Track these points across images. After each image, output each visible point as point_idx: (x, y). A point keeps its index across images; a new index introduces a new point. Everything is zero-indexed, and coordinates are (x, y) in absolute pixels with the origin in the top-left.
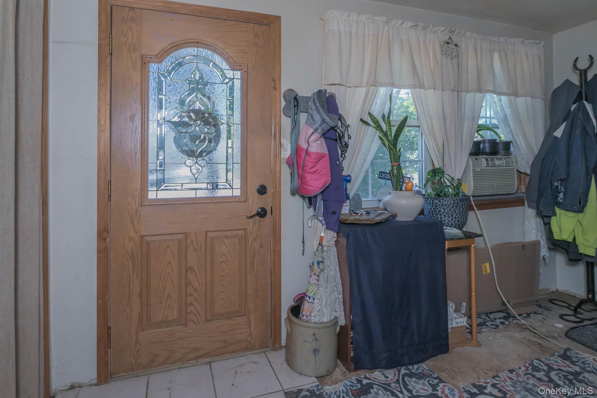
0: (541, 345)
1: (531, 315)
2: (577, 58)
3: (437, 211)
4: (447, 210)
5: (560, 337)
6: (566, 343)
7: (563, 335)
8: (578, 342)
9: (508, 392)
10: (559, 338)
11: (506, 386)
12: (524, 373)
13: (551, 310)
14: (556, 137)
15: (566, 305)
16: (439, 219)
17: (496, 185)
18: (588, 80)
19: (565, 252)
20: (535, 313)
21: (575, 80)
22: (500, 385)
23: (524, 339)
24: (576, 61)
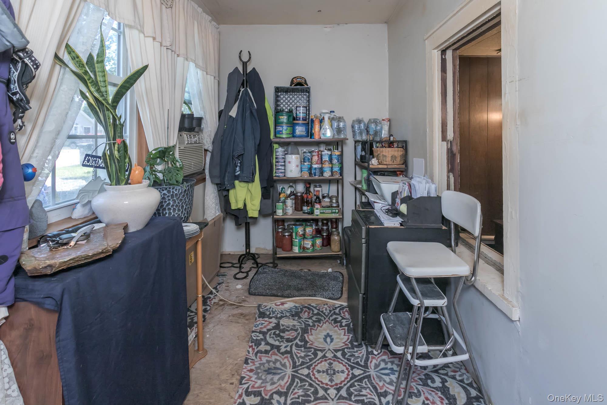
0: (243, 314)
1: (218, 287)
2: (241, 51)
3: (165, 205)
4: (177, 202)
5: (247, 297)
6: (253, 302)
7: (247, 294)
8: (258, 295)
9: (261, 389)
10: (247, 299)
11: (255, 384)
12: (254, 354)
13: (226, 275)
14: (231, 116)
15: (230, 265)
16: (167, 215)
17: (193, 163)
18: (248, 72)
19: (233, 217)
20: (219, 284)
21: (241, 69)
22: (250, 386)
23: (229, 316)
24: (240, 53)
